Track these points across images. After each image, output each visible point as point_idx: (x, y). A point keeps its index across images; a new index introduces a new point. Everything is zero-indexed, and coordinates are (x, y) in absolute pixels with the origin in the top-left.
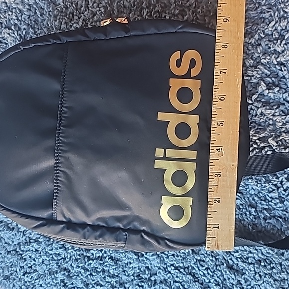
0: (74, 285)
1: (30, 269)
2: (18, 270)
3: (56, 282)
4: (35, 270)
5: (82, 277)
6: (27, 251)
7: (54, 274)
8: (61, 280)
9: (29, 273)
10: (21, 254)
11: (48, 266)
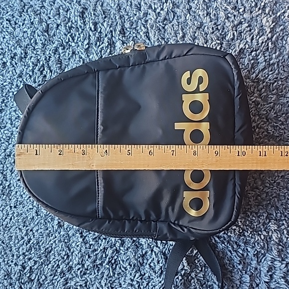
0: (15, 66)
1: (14, 23)
2: (9, 13)
3: (12, 49)
4: (14, 28)
5: (25, 69)
6: (28, 15)
7: (18, 45)
8: (16, 53)
9: (11, 24)
10: (23, 11)
11: (22, 38)
